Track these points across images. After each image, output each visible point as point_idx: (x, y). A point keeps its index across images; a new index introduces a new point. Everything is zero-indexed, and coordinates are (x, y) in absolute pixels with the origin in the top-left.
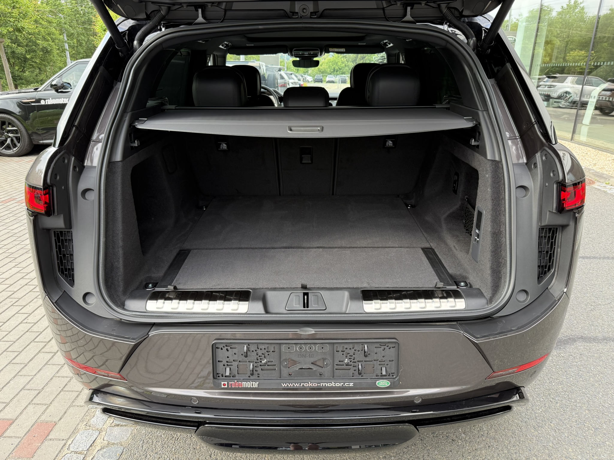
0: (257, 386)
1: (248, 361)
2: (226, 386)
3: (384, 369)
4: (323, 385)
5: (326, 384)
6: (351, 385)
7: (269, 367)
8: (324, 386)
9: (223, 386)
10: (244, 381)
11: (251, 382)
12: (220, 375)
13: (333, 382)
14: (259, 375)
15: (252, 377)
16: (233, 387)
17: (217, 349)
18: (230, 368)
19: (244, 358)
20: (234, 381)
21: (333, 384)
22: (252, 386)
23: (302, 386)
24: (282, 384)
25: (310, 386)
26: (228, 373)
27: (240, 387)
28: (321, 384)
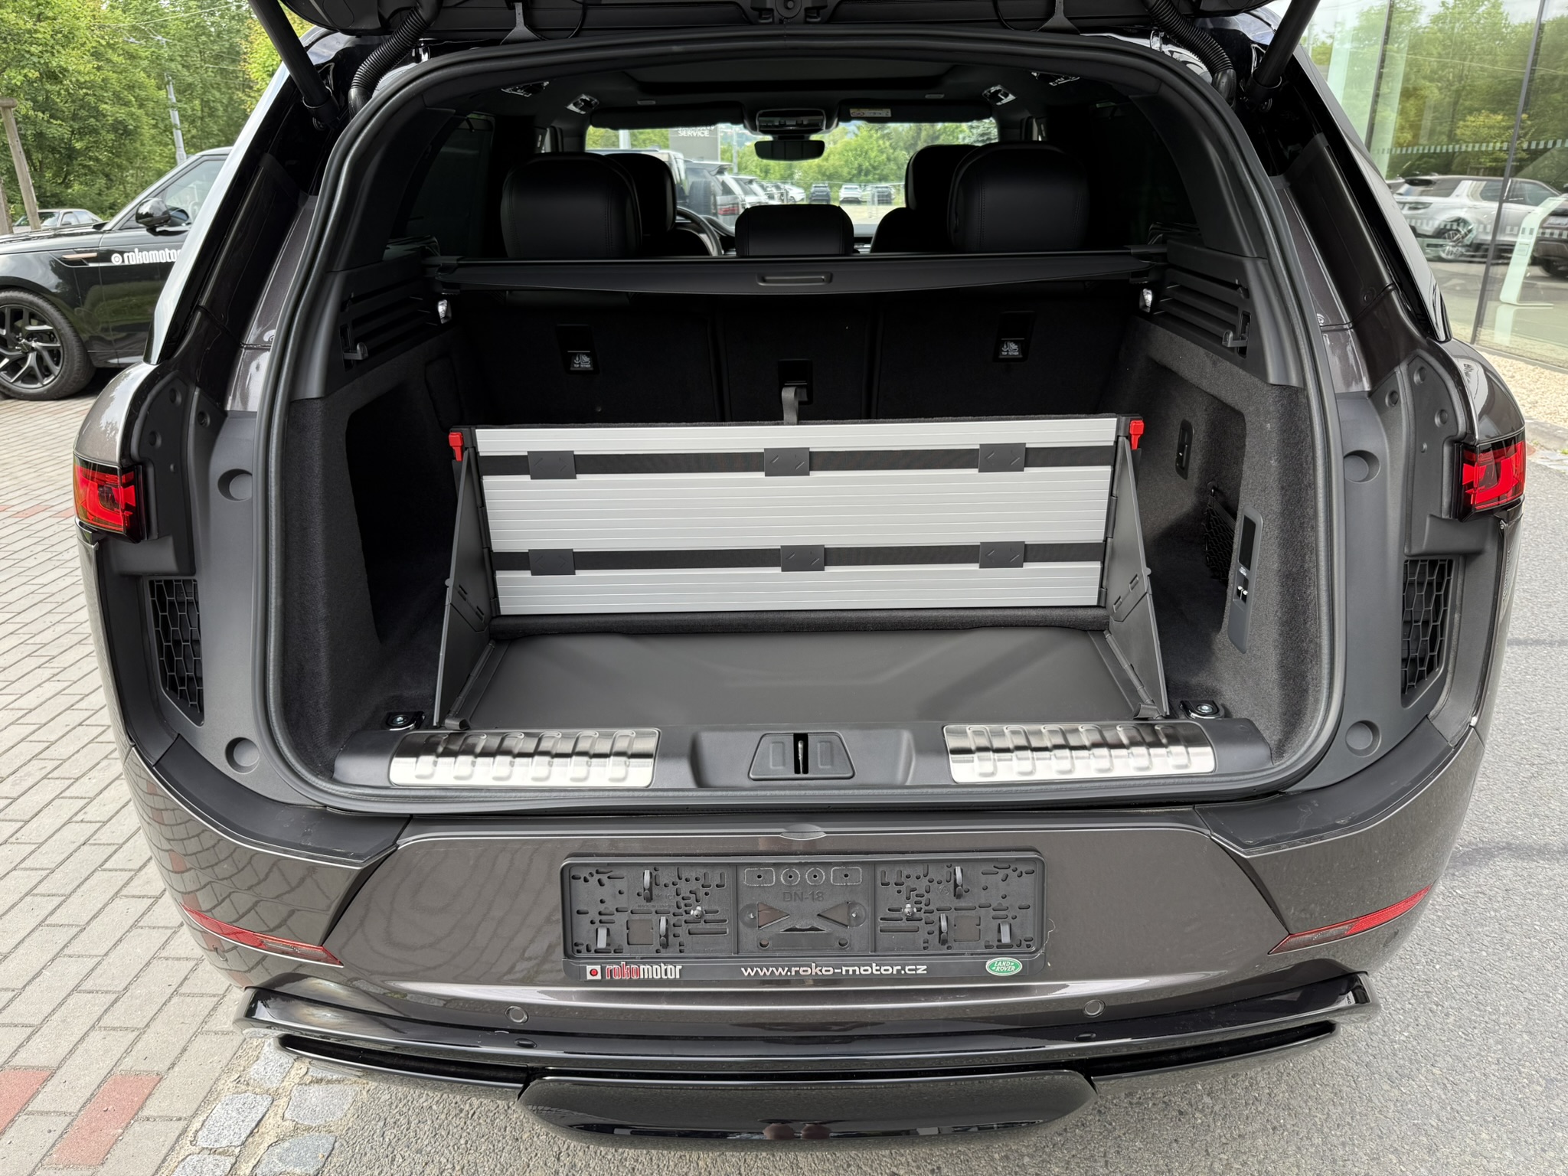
0: (678, 976)
1: (654, 910)
2: (599, 977)
3: (1005, 930)
4: (847, 971)
5: (857, 968)
6: (922, 970)
7: (708, 926)
8: (851, 973)
9: (589, 977)
10: (644, 964)
11: (662, 965)
12: (583, 948)
13: (874, 965)
14: (682, 948)
15: (664, 953)
16: (617, 978)
17: (573, 881)
18: (608, 930)
19: (644, 903)
20: (618, 964)
21: (874, 968)
22: (666, 975)
23: (793, 973)
24: (743, 969)
25: (814, 973)
26: (602, 943)
27: (635, 978)
28: (844, 969)
